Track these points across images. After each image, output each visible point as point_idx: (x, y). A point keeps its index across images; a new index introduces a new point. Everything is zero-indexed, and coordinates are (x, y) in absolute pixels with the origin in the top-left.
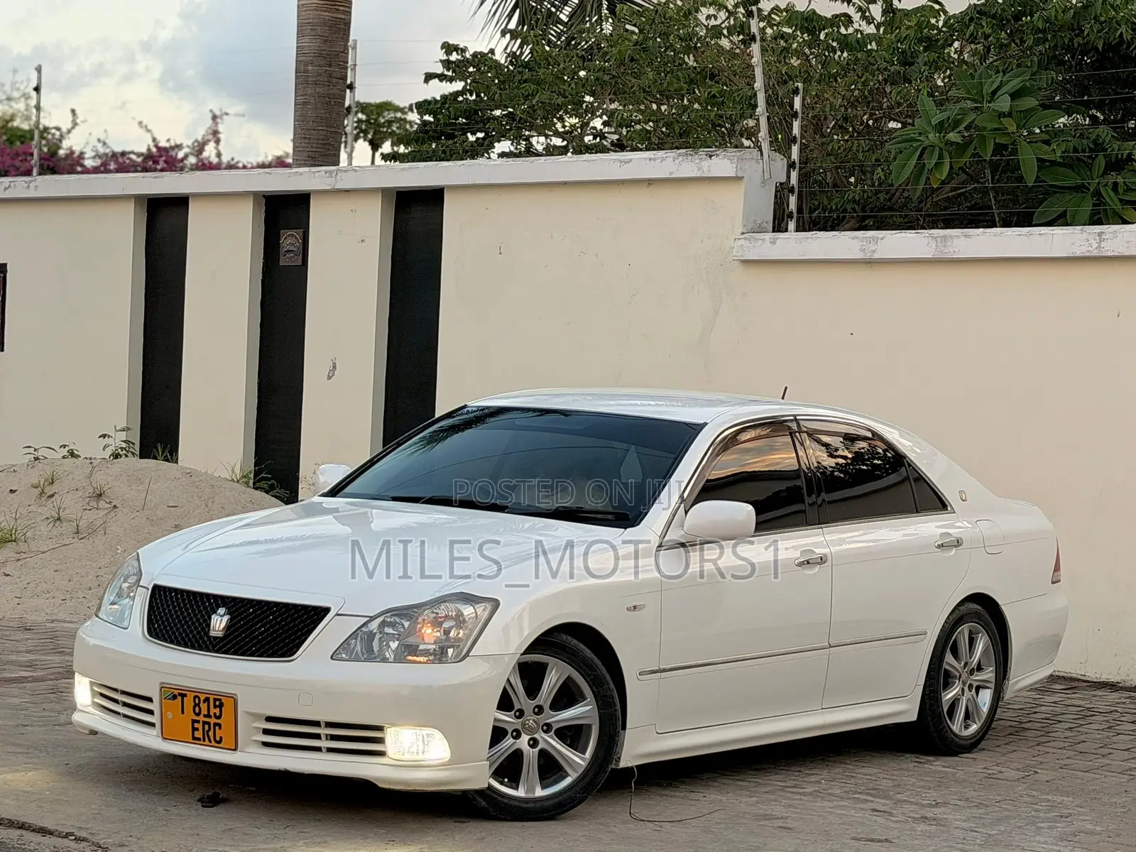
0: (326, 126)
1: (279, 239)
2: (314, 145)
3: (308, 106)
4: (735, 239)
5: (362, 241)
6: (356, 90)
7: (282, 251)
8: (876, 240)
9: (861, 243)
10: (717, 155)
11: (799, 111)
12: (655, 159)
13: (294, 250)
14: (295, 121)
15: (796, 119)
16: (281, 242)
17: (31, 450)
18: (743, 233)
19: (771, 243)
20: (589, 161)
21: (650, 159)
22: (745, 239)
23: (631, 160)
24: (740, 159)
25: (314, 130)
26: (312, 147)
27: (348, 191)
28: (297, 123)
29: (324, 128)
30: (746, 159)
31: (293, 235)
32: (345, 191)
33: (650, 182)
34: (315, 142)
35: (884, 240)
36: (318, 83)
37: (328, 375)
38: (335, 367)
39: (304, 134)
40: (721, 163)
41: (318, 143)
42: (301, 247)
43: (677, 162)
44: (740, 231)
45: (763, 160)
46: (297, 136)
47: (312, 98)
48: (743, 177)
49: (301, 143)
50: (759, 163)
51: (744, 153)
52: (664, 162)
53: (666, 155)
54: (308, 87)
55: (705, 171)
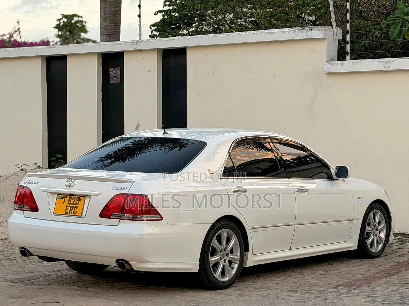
0: (115, 24)
1: (109, 72)
2: (110, 32)
3: (107, 16)
4: (324, 64)
5: (149, 71)
6: (141, 7)
7: (111, 77)
8: (390, 62)
9: (384, 64)
10: (314, 29)
11: (349, 9)
12: (285, 32)
13: (116, 76)
14: (101, 22)
15: (348, 12)
16: (110, 73)
17: (20, 166)
18: (327, 62)
19: (341, 65)
20: (254, 34)
21: (283, 32)
22: (329, 64)
23: (274, 33)
24: (325, 30)
25: (110, 25)
26: (109, 32)
27: (142, 50)
28: (102, 23)
29: (114, 24)
30: (327, 30)
31: (115, 70)
32: (140, 50)
33: (282, 42)
34: (110, 30)
35: (394, 62)
36: (110, 5)
37: (136, 128)
38: (139, 125)
39: (106, 27)
40: (317, 32)
41: (111, 31)
42: (120, 75)
43: (296, 33)
44: (326, 60)
45: (333, 30)
46: (102, 28)
47: (109, 12)
48: (326, 38)
49: (104, 31)
50: (332, 32)
51: (326, 28)
52: (290, 33)
53: (290, 30)
54: (106, 7)
55: (309, 36)
